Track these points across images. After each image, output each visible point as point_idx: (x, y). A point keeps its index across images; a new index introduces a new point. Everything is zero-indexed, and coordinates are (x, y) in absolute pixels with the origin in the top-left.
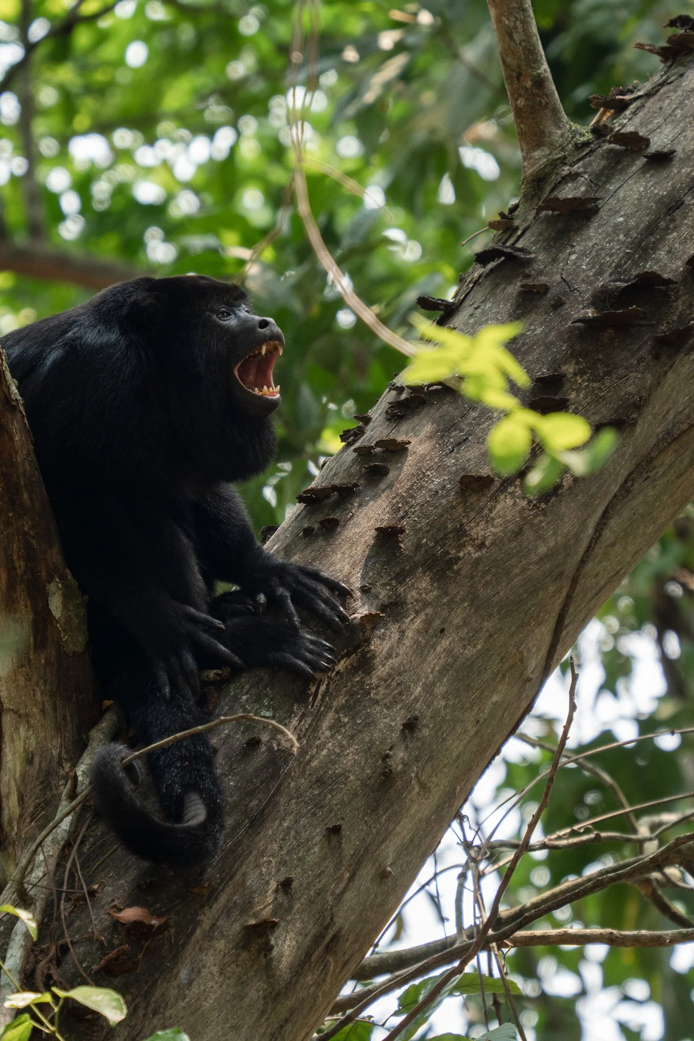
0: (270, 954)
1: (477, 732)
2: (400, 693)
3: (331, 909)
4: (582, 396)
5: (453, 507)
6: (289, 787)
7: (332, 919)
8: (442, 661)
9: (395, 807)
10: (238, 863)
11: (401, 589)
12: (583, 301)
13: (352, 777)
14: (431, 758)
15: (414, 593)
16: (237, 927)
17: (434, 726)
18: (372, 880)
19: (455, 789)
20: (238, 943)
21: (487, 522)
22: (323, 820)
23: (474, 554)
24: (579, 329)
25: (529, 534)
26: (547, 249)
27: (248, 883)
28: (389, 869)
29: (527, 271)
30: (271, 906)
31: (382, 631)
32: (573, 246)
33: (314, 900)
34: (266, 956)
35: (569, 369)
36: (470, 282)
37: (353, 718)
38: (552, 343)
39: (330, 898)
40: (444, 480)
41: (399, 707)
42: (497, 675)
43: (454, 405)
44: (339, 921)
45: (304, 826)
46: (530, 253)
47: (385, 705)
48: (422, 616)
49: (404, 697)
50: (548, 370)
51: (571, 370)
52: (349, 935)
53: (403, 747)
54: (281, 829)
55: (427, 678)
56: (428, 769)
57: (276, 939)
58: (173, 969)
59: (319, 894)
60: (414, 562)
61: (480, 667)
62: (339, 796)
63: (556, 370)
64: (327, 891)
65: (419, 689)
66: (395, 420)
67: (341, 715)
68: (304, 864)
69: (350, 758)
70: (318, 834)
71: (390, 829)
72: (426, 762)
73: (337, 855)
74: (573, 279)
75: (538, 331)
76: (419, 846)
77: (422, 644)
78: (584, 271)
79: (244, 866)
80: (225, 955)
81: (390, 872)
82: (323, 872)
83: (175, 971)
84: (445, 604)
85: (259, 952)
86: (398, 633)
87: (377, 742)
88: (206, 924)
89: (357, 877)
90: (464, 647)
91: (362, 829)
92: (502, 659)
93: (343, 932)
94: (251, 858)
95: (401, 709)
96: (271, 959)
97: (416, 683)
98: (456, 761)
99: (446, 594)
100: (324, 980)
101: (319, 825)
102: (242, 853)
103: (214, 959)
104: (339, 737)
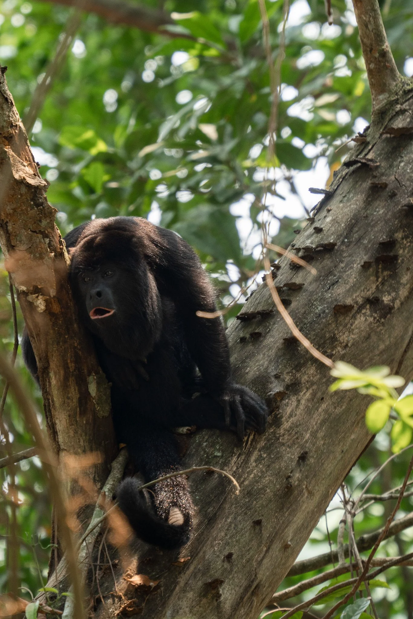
0: (220, 599)
1: (342, 457)
2: (297, 438)
3: (256, 570)
4: (406, 251)
5: (329, 324)
6: (231, 498)
7: (256, 576)
8: (322, 417)
9: (294, 507)
10: (201, 546)
11: (298, 375)
12: (408, 192)
13: (268, 491)
14: (315, 476)
15: (306, 377)
16: (200, 584)
17: (317, 457)
18: (279, 551)
19: (329, 492)
20: (201, 593)
21: (349, 332)
22: (251, 517)
23: (342, 351)
24: (405, 210)
25: (374, 338)
26: (387, 159)
27: (207, 557)
28: (289, 543)
29: (375, 174)
30: (220, 571)
31: (287, 401)
32: (402, 157)
33: (245, 565)
34: (217, 600)
35: (399, 235)
36: (340, 178)
37: (269, 454)
38: (389, 219)
39: (255, 564)
40: (324, 307)
41: (296, 446)
42: (354, 423)
43: (330, 260)
44: (260, 576)
45: (240, 521)
46: (376, 162)
47: (288, 446)
48: (310, 391)
49: (299, 440)
50: (386, 237)
51: (400, 236)
52: (265, 584)
53: (299, 470)
54: (226, 523)
55: (313, 428)
56: (313, 482)
57: (223, 590)
58: (162, 612)
59: (248, 562)
60: (306, 358)
61: (344, 419)
62: (260, 502)
63: (391, 237)
64: (253, 560)
65: (308, 435)
66: (295, 269)
67: (262, 453)
68: (239, 544)
69: (267, 479)
70: (248, 524)
71: (290, 520)
72: (312, 478)
73: (259, 537)
74: (402, 178)
75: (381, 212)
76: (307, 527)
77: (310, 408)
78: (408, 173)
79: (204, 548)
80: (193, 601)
81: (290, 545)
82: (251, 548)
83: (164, 613)
84: (324, 383)
85: (213, 598)
86: (296, 402)
87: (283, 469)
88: (182, 584)
89: (271, 550)
90: (335, 408)
91: (274, 521)
92: (357, 413)
93: (262, 583)
94: (209, 542)
95: (297, 447)
96: (220, 602)
97: (306, 431)
98: (329, 476)
99: (325, 377)
100: (251, 611)
101: (249, 520)
102: (203, 540)
103: (187, 604)
104: (261, 466)
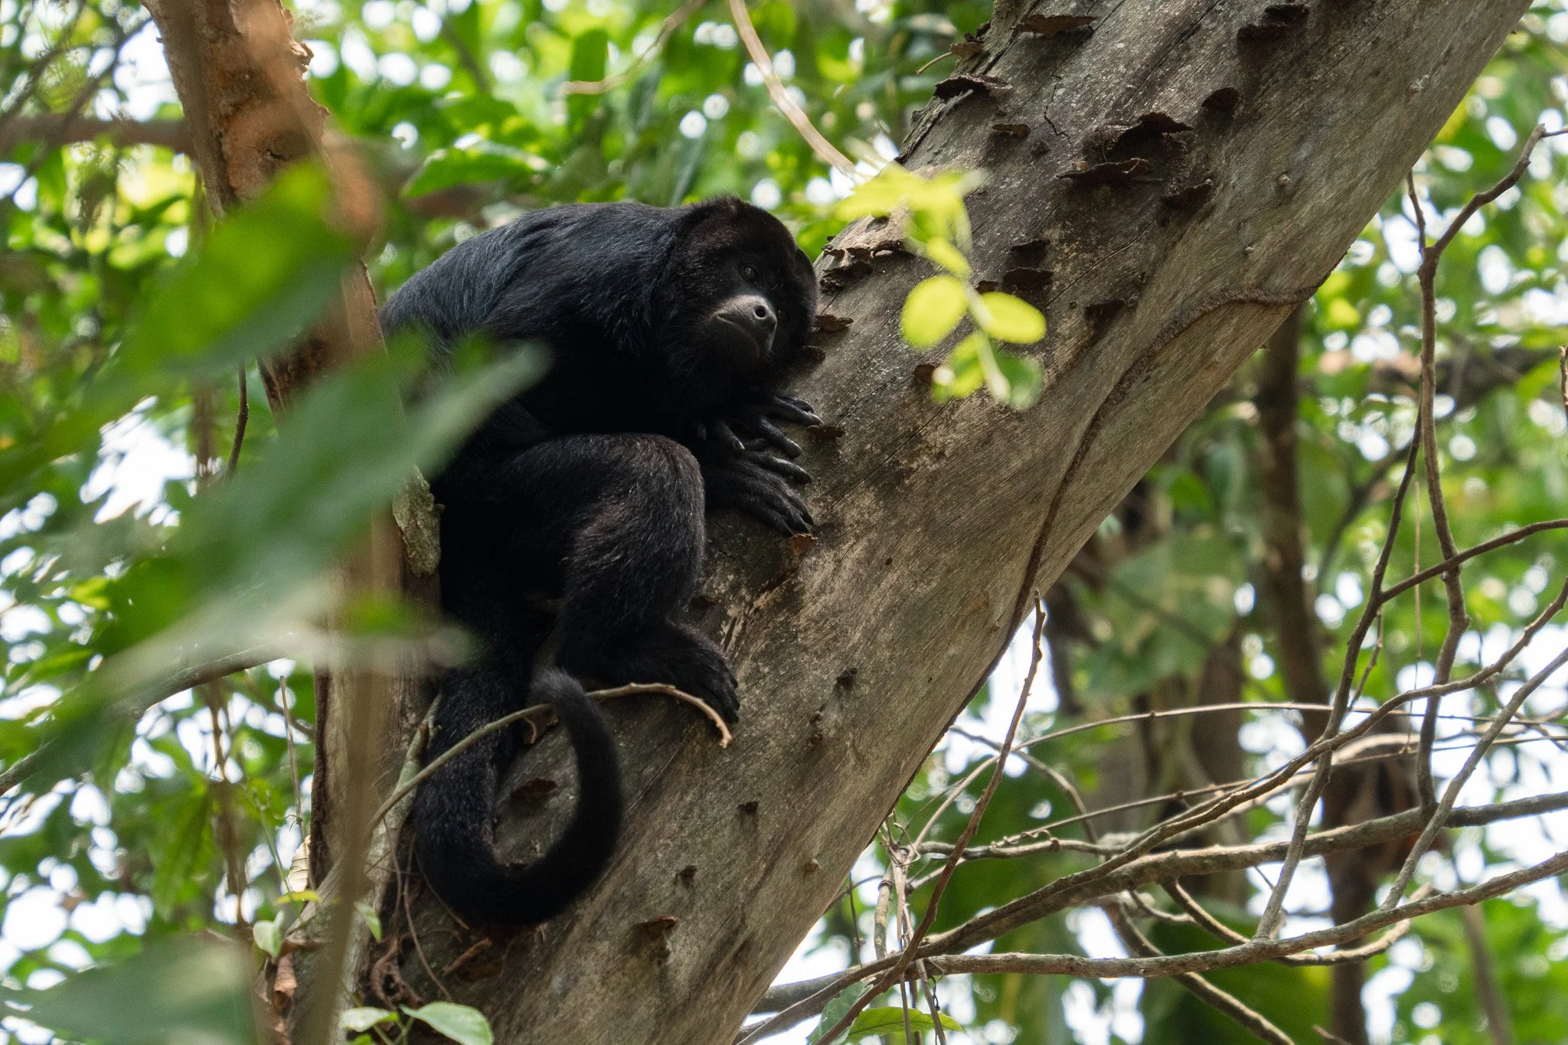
0: (666, 961)
1: (929, 692)
2: (835, 639)
3: (743, 908)
4: (1069, 269)
5: (905, 405)
6: (693, 752)
7: (743, 920)
8: (888, 601)
9: (826, 783)
10: (628, 845)
11: (838, 507)
12: (1072, 148)
13: (772, 743)
14: (871, 723)
15: (854, 513)
16: (625, 925)
17: (876, 683)
18: (794, 875)
19: (899, 764)
20: (625, 947)
21: (947, 426)
22: (735, 795)
23: (931, 466)
24: (1067, 184)
25: (999, 442)
26: (1027, 80)
27: (640, 871)
28: (815, 861)
29: (1001, 108)
30: (668, 902)
31: (814, 559)
32: (1060, 78)
33: (722, 896)
34: (660, 963)
35: (1054, 234)
36: (928, 120)
37: (775, 668)
38: (1032, 200)
39: (741, 895)
40: (894, 370)
41: (832, 656)
42: (956, 620)
43: (908, 276)
44: (751, 925)
45: (711, 802)
46: (1006, 84)
47: (816, 653)
48: (864, 543)
49: (838, 645)
50: (1027, 235)
51: (1056, 236)
52: (762, 943)
53: (837, 706)
54: (682, 804)
55: (868, 621)
56: (867, 737)
57: (673, 942)
58: (543, 975)
59: (728, 889)
60: (855, 473)
61: (936, 609)
62: (755, 766)
63: (1037, 236)
64: (738, 886)
65: (858, 635)
66: (833, 292)
67: (760, 664)
68: (709, 850)
69: (770, 718)
70: (730, 810)
71: (819, 810)
72: (865, 728)
73: (751, 840)
74: (1059, 120)
75: (1015, 185)
76: (853, 834)
77: (863, 578)
78: (1074, 110)
79: (635, 850)
80: (609, 960)
81: (817, 866)
82: (734, 861)
83: (547, 978)
84: (892, 528)
85: (651, 958)
86: (833, 563)
87: (805, 700)
88: (586, 921)
89: (775, 871)
90: (916, 584)
91: (784, 809)
92: (963, 600)
93: (756, 939)
94: (645, 840)
95: (835, 658)
96: (667, 968)
97: (855, 626)
98: (901, 728)
99: (895, 515)
100: (730, 998)
101: (730, 801)
102: (634, 833)
103: (596, 965)
104: (757, 692)
